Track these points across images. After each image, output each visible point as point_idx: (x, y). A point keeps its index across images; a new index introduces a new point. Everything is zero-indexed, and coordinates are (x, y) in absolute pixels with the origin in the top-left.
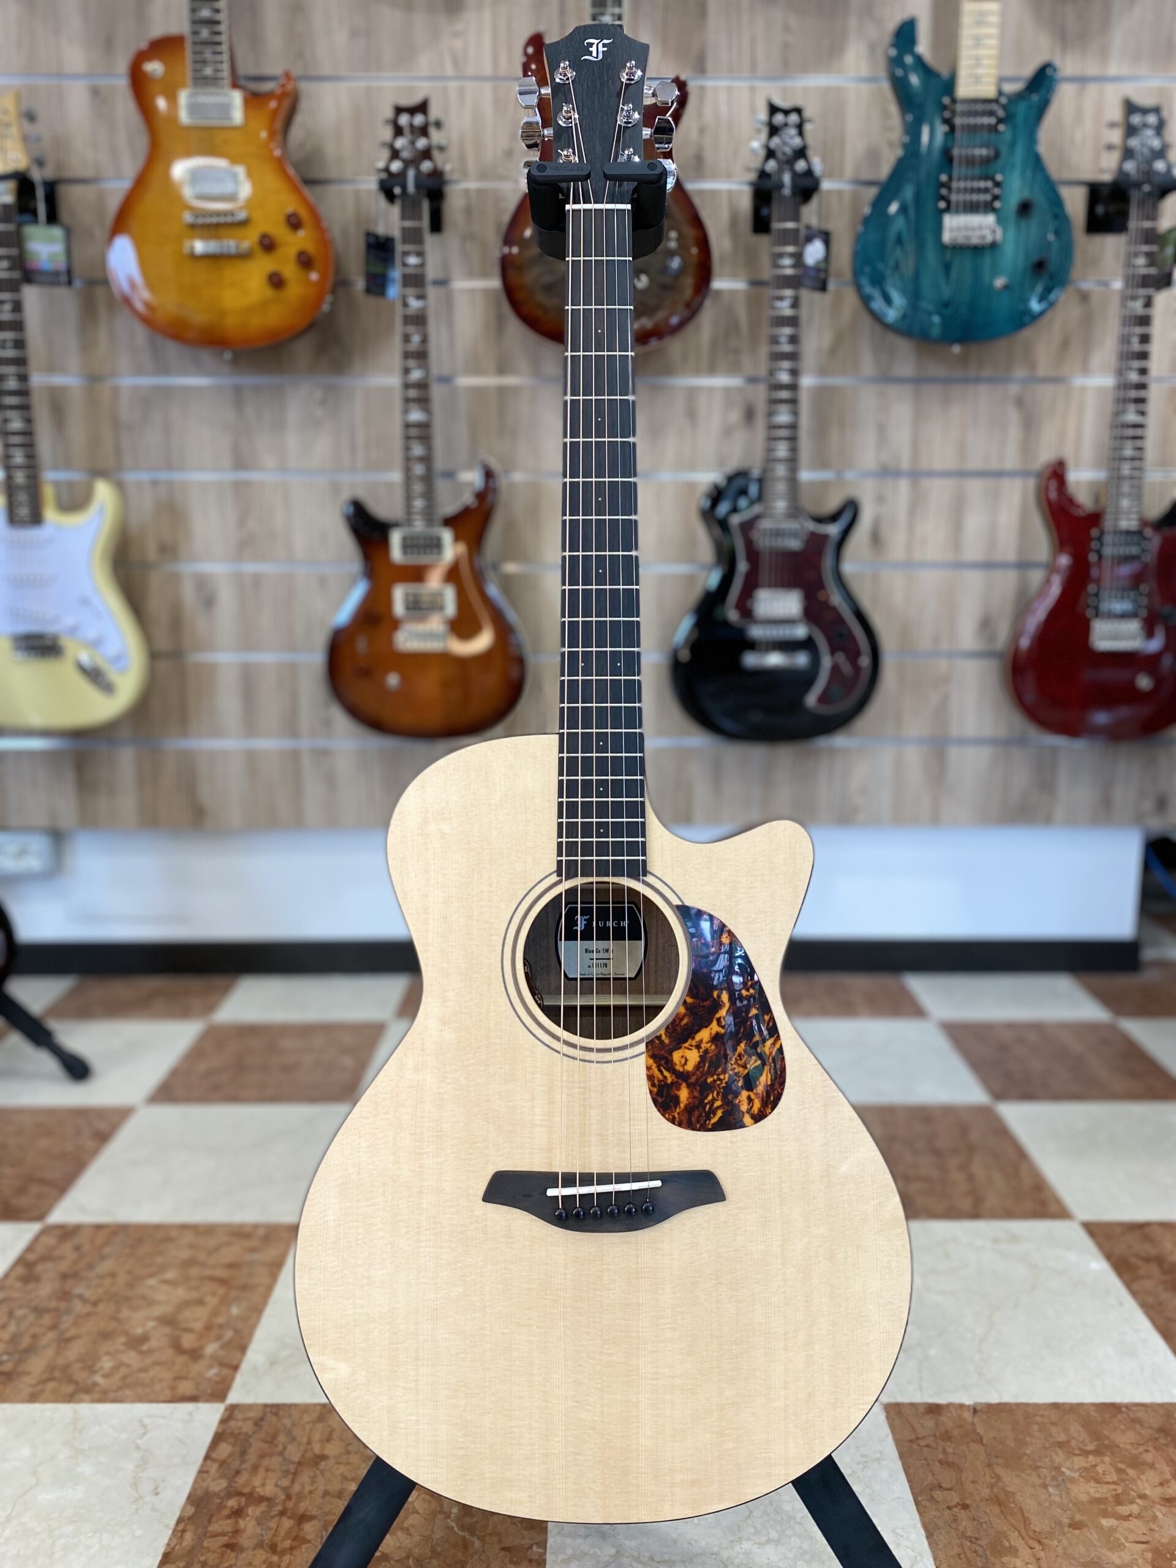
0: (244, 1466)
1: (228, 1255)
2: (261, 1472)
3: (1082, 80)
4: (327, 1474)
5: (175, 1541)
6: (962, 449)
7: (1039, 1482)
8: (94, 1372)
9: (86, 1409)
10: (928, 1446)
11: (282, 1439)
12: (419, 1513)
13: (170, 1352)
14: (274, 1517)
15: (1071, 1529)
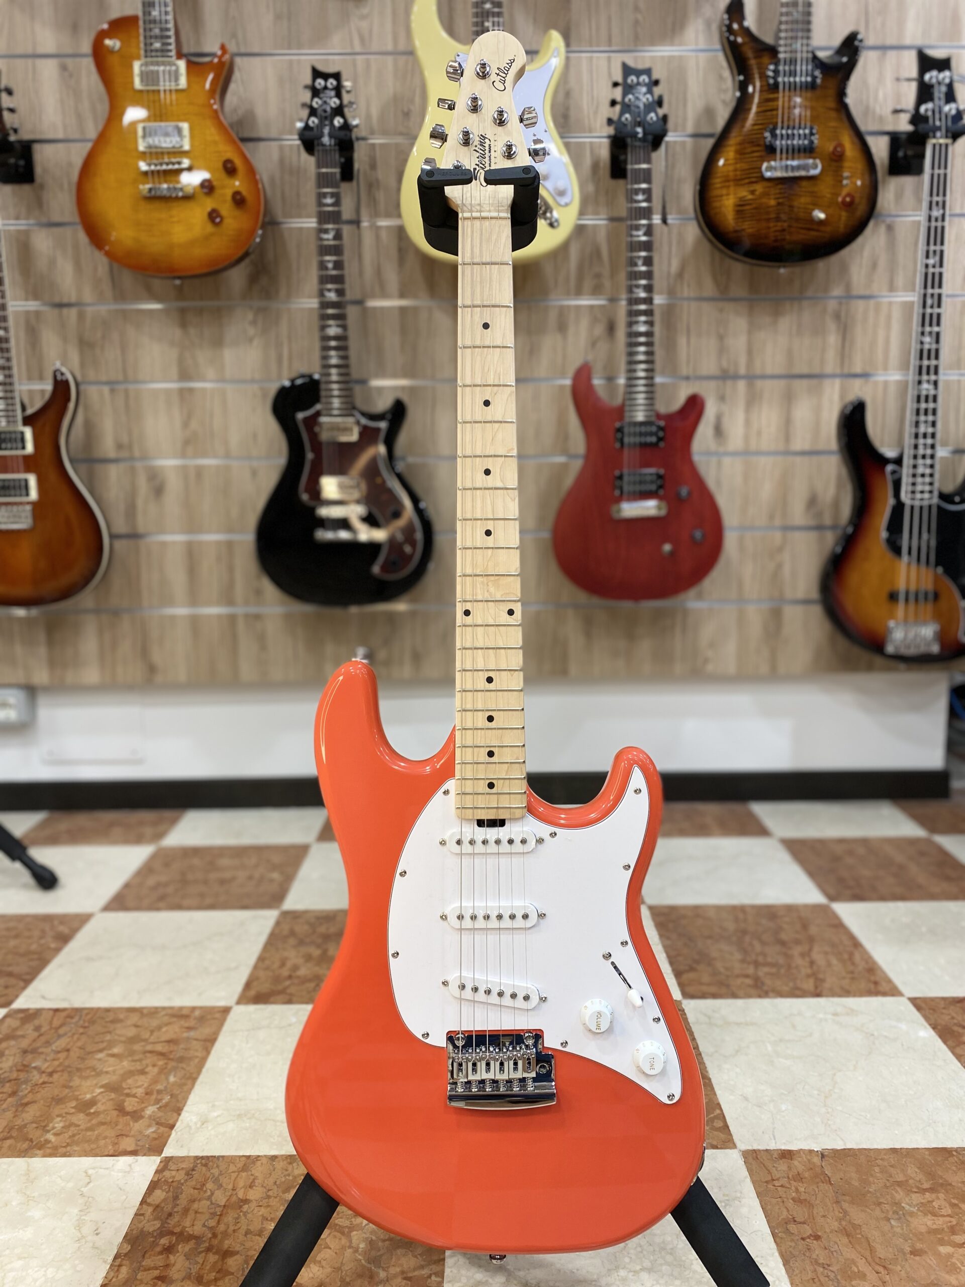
0: (176, 1210)
1: (169, 1032)
2: (191, 1215)
3: (883, 48)
4: (249, 1216)
5: (112, 1274)
6: (790, 355)
7: (883, 1215)
8: (48, 1131)
9: (38, 1163)
10: (782, 1186)
11: (210, 1186)
12: (330, 1248)
13: (115, 1113)
14: (202, 1252)
15: (912, 1256)
